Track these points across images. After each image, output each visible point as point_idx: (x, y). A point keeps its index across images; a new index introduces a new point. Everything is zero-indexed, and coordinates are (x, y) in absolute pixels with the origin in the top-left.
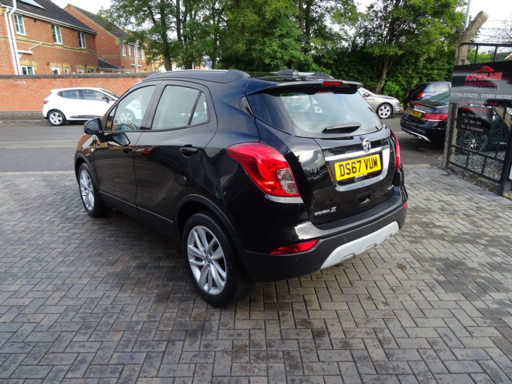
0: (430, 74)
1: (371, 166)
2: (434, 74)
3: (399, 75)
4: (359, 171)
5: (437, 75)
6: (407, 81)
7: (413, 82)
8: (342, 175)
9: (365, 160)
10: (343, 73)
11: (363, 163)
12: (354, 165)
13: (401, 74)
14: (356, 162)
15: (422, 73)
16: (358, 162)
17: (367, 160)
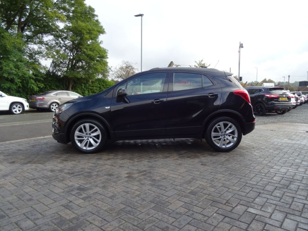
0: (92, 89)
2: (94, 89)
3: (78, 89)
5: (96, 89)
6: (82, 92)
7: (86, 92)
10: (47, 86)
13: (79, 88)
15: (89, 89)
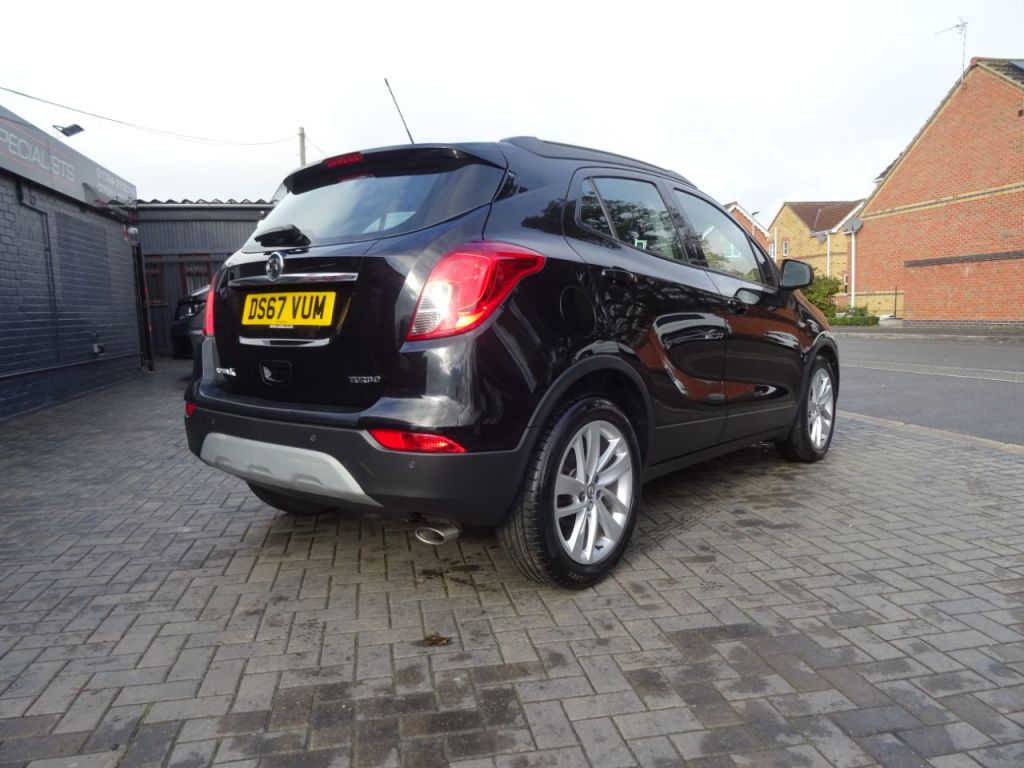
1: (306, 313)
4: (279, 317)
8: (251, 317)
9: (294, 299)
11: (289, 302)
12: (272, 304)
14: (277, 298)
16: (281, 299)
17: (300, 298)
